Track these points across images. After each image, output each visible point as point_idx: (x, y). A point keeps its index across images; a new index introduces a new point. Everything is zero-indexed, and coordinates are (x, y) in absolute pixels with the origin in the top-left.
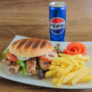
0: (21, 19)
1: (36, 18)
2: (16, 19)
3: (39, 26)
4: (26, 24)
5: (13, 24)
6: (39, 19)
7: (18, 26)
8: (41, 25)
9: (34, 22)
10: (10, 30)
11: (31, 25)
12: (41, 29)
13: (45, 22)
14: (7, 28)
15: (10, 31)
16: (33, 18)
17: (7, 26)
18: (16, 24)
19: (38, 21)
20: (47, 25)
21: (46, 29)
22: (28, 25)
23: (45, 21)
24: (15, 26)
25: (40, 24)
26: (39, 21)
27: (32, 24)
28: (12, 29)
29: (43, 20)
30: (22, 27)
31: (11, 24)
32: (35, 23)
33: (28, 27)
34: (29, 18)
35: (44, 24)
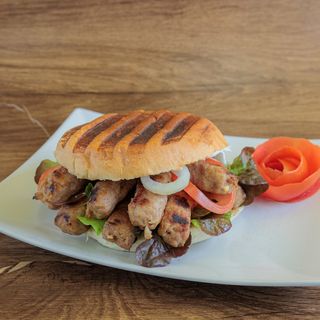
0: (63, 68)
1: (126, 64)
2: (43, 68)
3: (138, 97)
4: (84, 87)
5: (31, 88)
6: (136, 67)
7: (50, 94)
8: (145, 93)
9: (116, 79)
10: (19, 109)
11: (103, 90)
13: (161, 80)
14: (8, 102)
15: (20, 113)
16: (113, 65)
18: (45, 88)
19: (132, 76)
20: (169, 93)
24: (40, 94)
25: (142, 86)
26: (139, 76)
27: (110, 89)
28: (27, 106)
29: (152, 72)
31: (23, 87)
32: (121, 84)
33: (94, 98)
35: (158, 88)
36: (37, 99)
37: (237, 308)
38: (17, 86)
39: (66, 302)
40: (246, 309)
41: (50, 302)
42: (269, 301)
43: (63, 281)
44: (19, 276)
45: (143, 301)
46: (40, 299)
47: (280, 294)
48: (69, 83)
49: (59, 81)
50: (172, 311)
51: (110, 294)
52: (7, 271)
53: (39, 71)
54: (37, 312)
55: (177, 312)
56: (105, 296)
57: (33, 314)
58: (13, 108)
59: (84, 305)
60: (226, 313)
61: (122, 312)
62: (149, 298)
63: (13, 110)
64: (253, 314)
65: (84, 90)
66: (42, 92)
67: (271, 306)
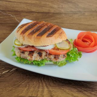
0: (27, 3)
1: (47, 3)
3: (50, 14)
4: (33, 10)
5: (16, 9)
6: (50, 4)
7: (22, 12)
8: (53, 13)
9: (44, 8)
11: (40, 11)
12: (52, 18)
14: (9, 13)
15: (13, 17)
16: (43, 3)
17: (9, 11)
19: (49, 7)
21: (59, 19)
22: (36, 11)
23: (59, 8)
25: (52, 11)
26: (51, 7)
27: (42, 11)
28: (15, 15)
29: (55, 6)
30: (28, 14)
31: (14, 9)
32: (45, 10)
33: (36, 14)
34: (37, 2)
35: (58, 12)
36: (18, 13)
37: (81, 89)
38: (12, 8)
39: (28, 83)
40: (84, 89)
41: (23, 83)
42: (91, 87)
43: (27, 76)
44: (13, 73)
45: (52, 84)
46: (20, 81)
47: (95, 84)
48: (29, 8)
49: (25, 7)
50: (61, 88)
51: (41, 81)
52: (9, 71)
53: (19, 4)
54: (19, 86)
55: (62, 89)
56: (40, 82)
57: (17, 86)
58: (10, 15)
59: (33, 84)
60: (78, 90)
61: (45, 87)
62: (54, 83)
63: (11, 16)
64: (86, 91)
65: (33, 11)
66: (20, 11)
67: (92, 88)
